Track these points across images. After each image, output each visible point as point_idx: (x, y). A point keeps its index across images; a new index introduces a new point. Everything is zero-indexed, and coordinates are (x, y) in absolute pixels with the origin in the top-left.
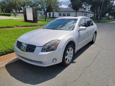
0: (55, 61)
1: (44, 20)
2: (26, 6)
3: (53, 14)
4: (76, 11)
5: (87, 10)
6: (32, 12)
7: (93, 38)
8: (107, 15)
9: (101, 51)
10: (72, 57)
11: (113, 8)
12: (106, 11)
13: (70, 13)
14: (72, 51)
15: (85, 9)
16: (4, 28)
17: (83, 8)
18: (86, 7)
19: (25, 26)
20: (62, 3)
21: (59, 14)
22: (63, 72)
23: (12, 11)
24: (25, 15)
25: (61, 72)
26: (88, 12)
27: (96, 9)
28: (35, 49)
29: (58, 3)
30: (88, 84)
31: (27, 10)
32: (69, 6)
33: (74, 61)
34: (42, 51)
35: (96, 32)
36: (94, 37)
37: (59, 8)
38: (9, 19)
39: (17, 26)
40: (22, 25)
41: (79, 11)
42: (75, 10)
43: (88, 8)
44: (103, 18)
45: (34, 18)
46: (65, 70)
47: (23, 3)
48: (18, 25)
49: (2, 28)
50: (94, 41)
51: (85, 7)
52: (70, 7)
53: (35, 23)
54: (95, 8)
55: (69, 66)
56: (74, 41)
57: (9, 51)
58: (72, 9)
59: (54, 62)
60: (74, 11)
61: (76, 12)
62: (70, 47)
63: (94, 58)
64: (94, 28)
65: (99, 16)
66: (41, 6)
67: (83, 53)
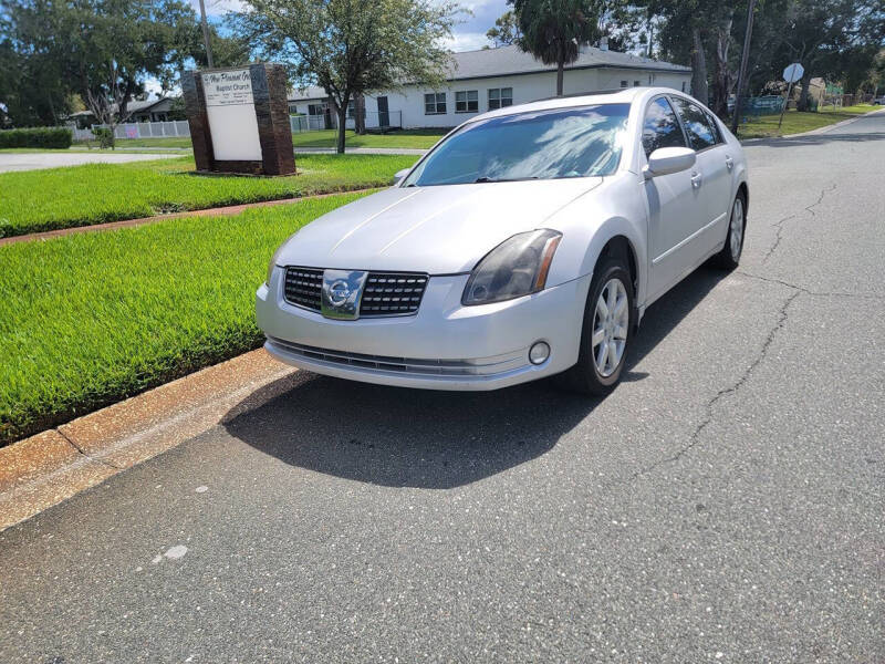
0: (542, 360)
1: (334, 151)
2: (174, 59)
3: (383, 103)
4: (554, 66)
5: (636, 53)
6: (250, 99)
7: (730, 230)
8: (793, 72)
9: (796, 306)
10: (623, 342)
11: (830, 22)
12: (783, 48)
13: (511, 89)
14: (624, 301)
15: (616, 45)
16: (85, 224)
17: (604, 40)
18: (627, 27)
19: (217, 201)
20: (456, 18)
21: (428, 97)
22: (585, 423)
23: (69, 110)
24: (199, 124)
25: (575, 425)
26: (650, 63)
27: (703, 35)
28: (420, 295)
29: (422, 17)
30: (755, 462)
31: (210, 89)
32: (493, 34)
33: (634, 370)
34: (465, 302)
35: (743, 192)
36: (733, 226)
37: (437, 56)
38: (86, 166)
39: (166, 207)
40: (201, 199)
41: (577, 63)
42: (547, 61)
43: (644, 36)
44: (760, 103)
45: (266, 141)
46: (592, 415)
47: (145, 41)
48: (169, 199)
49: (74, 224)
50: (735, 254)
51: (616, 32)
52: (503, 39)
53: (277, 174)
54: (696, 32)
55: (612, 395)
56: (628, 236)
57: (206, 353)
58: (529, 56)
59: (537, 361)
60: (540, 65)
61: (560, 72)
62: (613, 276)
63: (757, 348)
64: (732, 164)
65: (730, 88)
66: (305, 53)
67: (680, 326)
